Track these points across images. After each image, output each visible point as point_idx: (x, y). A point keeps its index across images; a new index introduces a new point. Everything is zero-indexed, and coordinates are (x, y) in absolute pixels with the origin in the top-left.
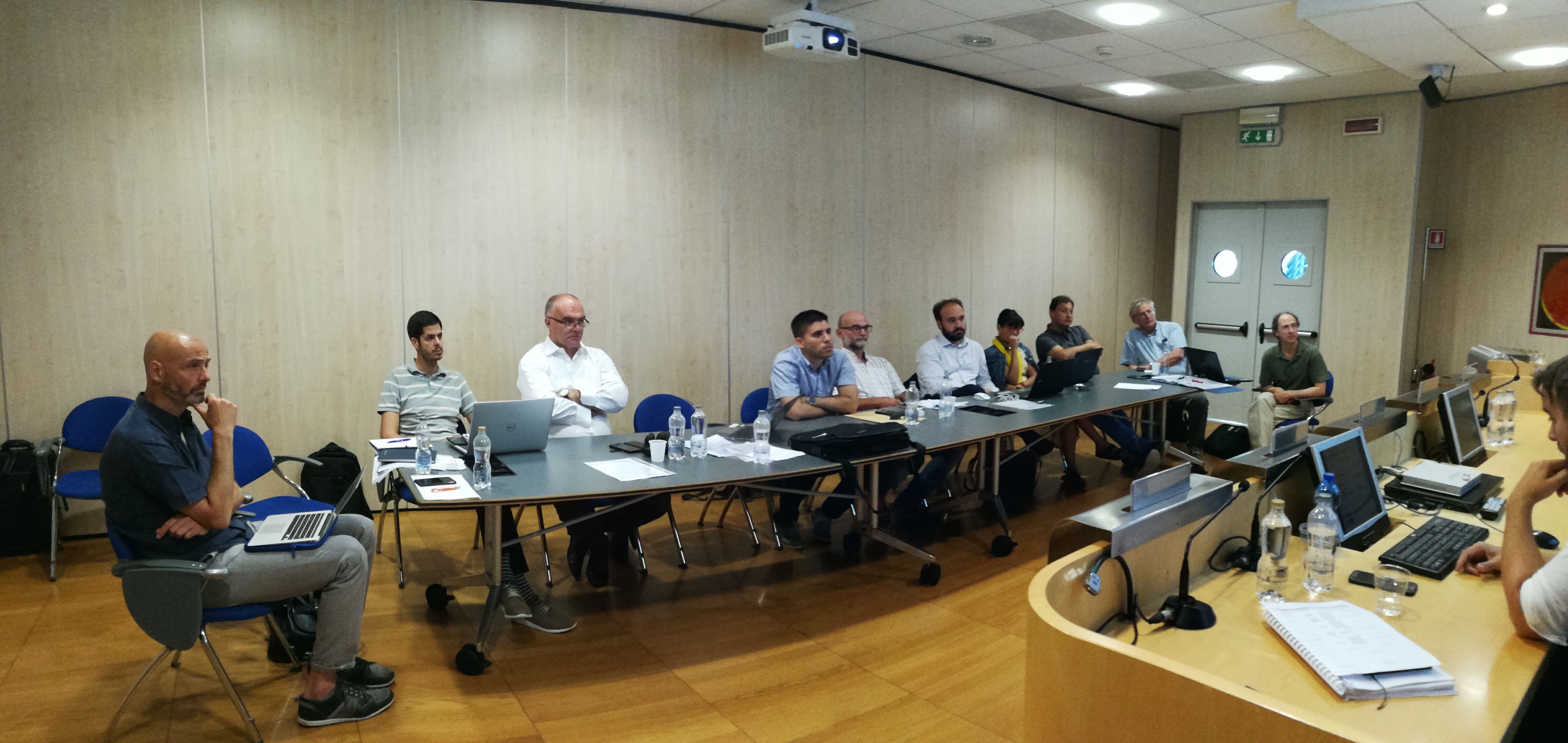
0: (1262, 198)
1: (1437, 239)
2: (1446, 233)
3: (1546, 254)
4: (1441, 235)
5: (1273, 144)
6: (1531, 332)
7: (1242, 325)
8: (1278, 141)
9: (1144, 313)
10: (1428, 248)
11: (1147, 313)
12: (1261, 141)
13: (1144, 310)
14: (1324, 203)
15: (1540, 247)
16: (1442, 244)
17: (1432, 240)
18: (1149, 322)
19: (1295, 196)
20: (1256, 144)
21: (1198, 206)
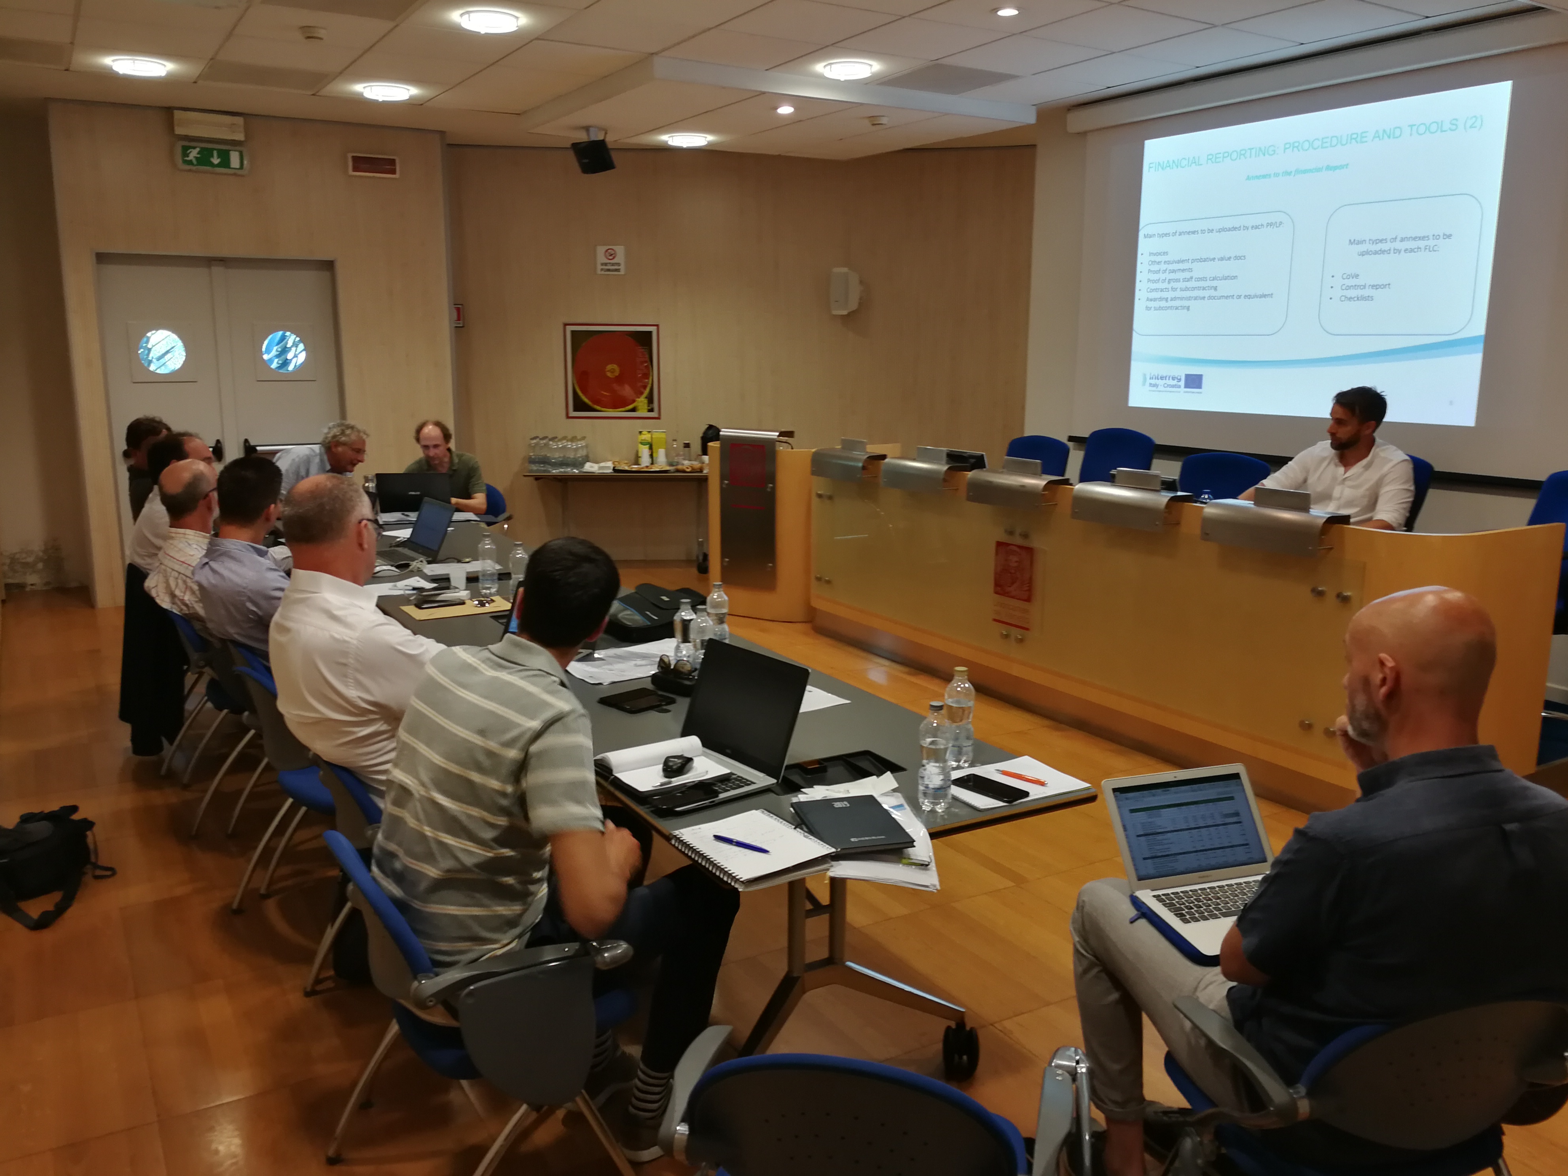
0: (222, 253)
2: (462, 308)
3: (573, 333)
5: (240, 172)
6: (568, 417)
8: (249, 170)
12: (218, 165)
14: (329, 266)
15: (566, 325)
16: (461, 322)
20: (210, 169)
21: (105, 258)
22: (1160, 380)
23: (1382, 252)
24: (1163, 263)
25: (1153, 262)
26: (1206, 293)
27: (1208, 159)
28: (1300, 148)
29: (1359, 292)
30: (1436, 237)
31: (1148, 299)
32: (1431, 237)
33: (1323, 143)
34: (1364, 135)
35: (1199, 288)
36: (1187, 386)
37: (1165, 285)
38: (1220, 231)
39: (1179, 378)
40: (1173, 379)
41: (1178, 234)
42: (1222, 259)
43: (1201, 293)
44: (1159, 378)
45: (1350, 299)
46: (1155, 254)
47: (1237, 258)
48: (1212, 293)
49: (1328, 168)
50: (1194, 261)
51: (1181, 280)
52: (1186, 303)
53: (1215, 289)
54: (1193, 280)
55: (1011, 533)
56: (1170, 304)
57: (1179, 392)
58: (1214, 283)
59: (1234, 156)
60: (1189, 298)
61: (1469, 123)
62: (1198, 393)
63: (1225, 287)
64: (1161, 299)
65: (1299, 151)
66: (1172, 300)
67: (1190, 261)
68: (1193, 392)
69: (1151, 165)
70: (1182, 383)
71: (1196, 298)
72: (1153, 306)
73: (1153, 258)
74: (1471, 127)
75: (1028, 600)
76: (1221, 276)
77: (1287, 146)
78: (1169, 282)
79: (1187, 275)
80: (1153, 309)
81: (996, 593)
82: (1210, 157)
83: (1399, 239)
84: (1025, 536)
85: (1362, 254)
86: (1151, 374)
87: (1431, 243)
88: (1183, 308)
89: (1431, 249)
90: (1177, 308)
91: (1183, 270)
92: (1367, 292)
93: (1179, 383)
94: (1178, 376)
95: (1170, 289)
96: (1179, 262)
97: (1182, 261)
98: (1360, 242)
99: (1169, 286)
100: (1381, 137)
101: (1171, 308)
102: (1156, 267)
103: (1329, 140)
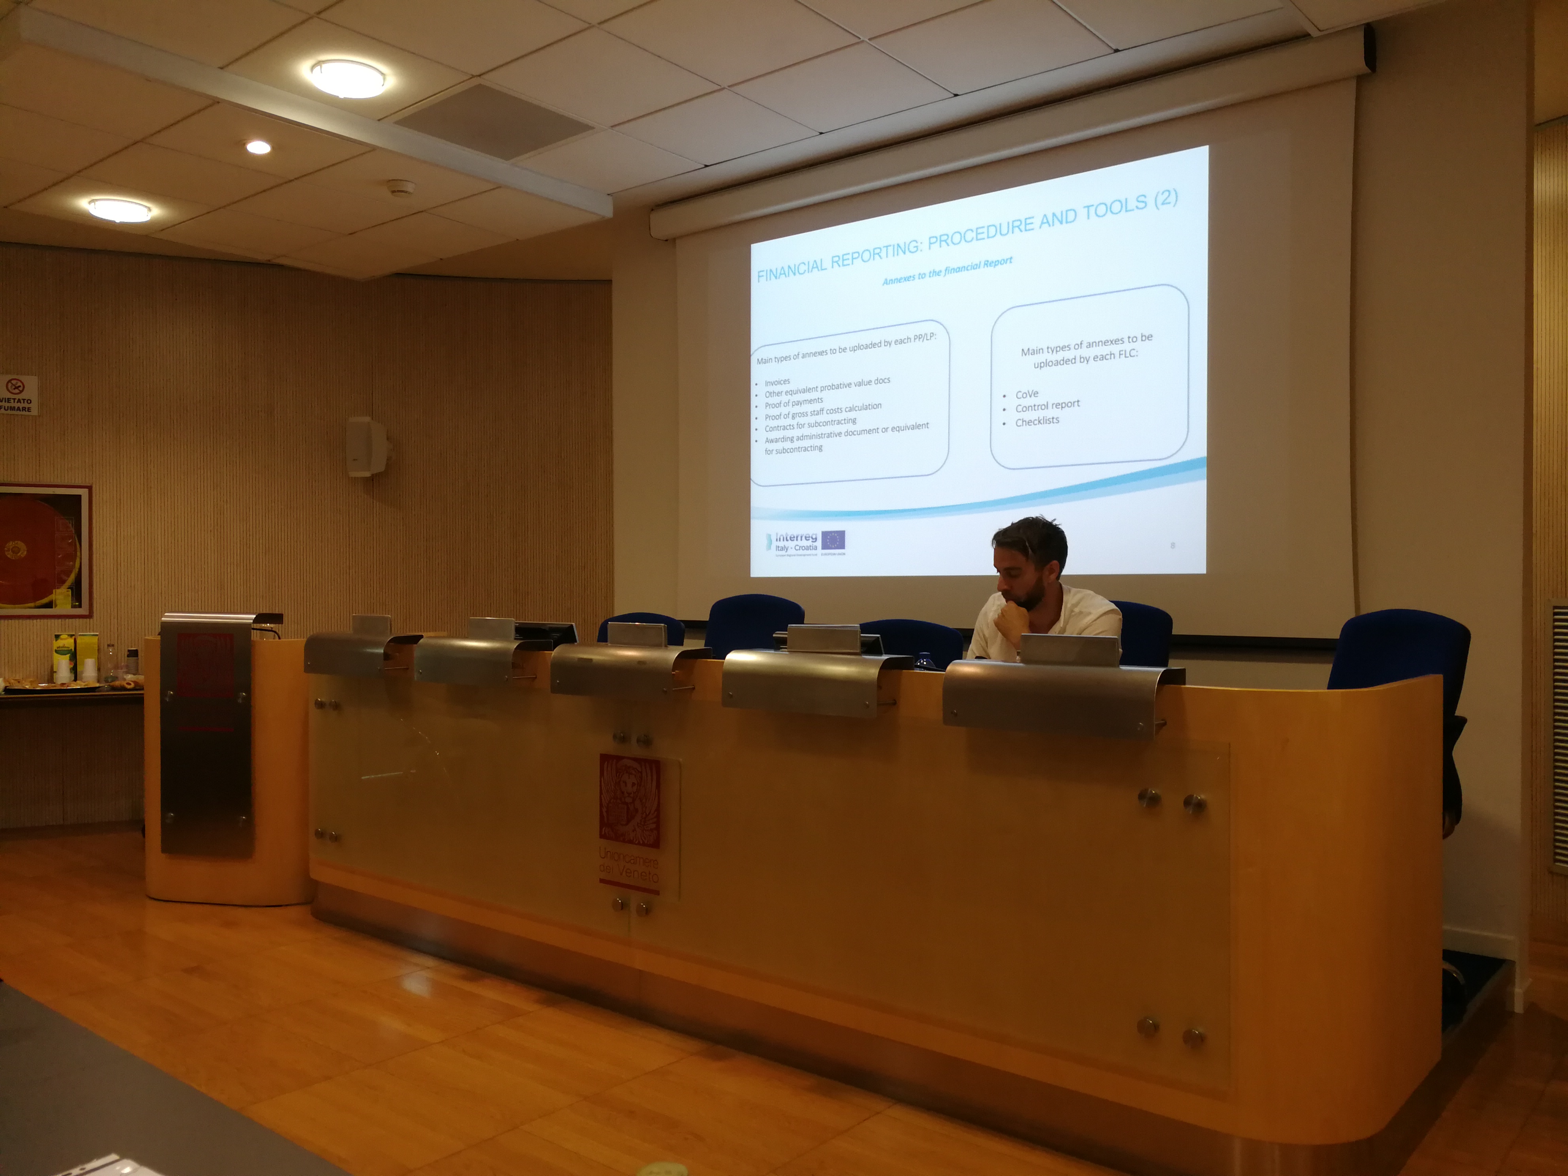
22: (790, 541)
23: (1066, 361)
24: (783, 394)
25: (771, 394)
26: (842, 428)
27: (833, 262)
28: (949, 241)
29: (1041, 414)
30: (1132, 339)
31: (767, 441)
32: (1126, 340)
33: (977, 234)
34: (1028, 221)
35: (832, 422)
36: (825, 547)
37: (789, 421)
38: (854, 349)
39: (814, 537)
40: (807, 538)
41: (800, 356)
42: (860, 384)
43: (837, 428)
44: (788, 538)
45: (1029, 423)
46: (772, 384)
47: (879, 381)
48: (850, 427)
49: (987, 264)
50: (823, 389)
51: (809, 414)
52: (817, 442)
53: (854, 421)
54: (825, 412)
55: (623, 739)
56: (797, 444)
57: (816, 555)
58: (852, 415)
59: (866, 256)
60: (820, 436)
61: (1161, 199)
62: (839, 554)
63: (865, 420)
64: (784, 439)
65: (948, 245)
66: (798, 439)
67: (819, 389)
68: (835, 554)
69: (761, 274)
70: (819, 543)
71: (829, 435)
72: (775, 449)
73: (771, 388)
74: (1163, 204)
75: (656, 844)
76: (860, 405)
77: (933, 240)
78: (793, 418)
79: (817, 407)
80: (774, 452)
81: (602, 836)
82: (836, 259)
83: (1085, 345)
84: (646, 742)
85: (1040, 366)
86: (777, 534)
87: (1127, 346)
88: (813, 448)
89: (1128, 355)
90: (806, 449)
91: (810, 401)
92: (1051, 413)
93: (815, 544)
94: (813, 534)
95: (795, 426)
96: (804, 391)
97: (809, 390)
98: (1034, 352)
99: (794, 422)
100: (1051, 223)
101: (799, 449)
102: (775, 400)
103: (985, 230)
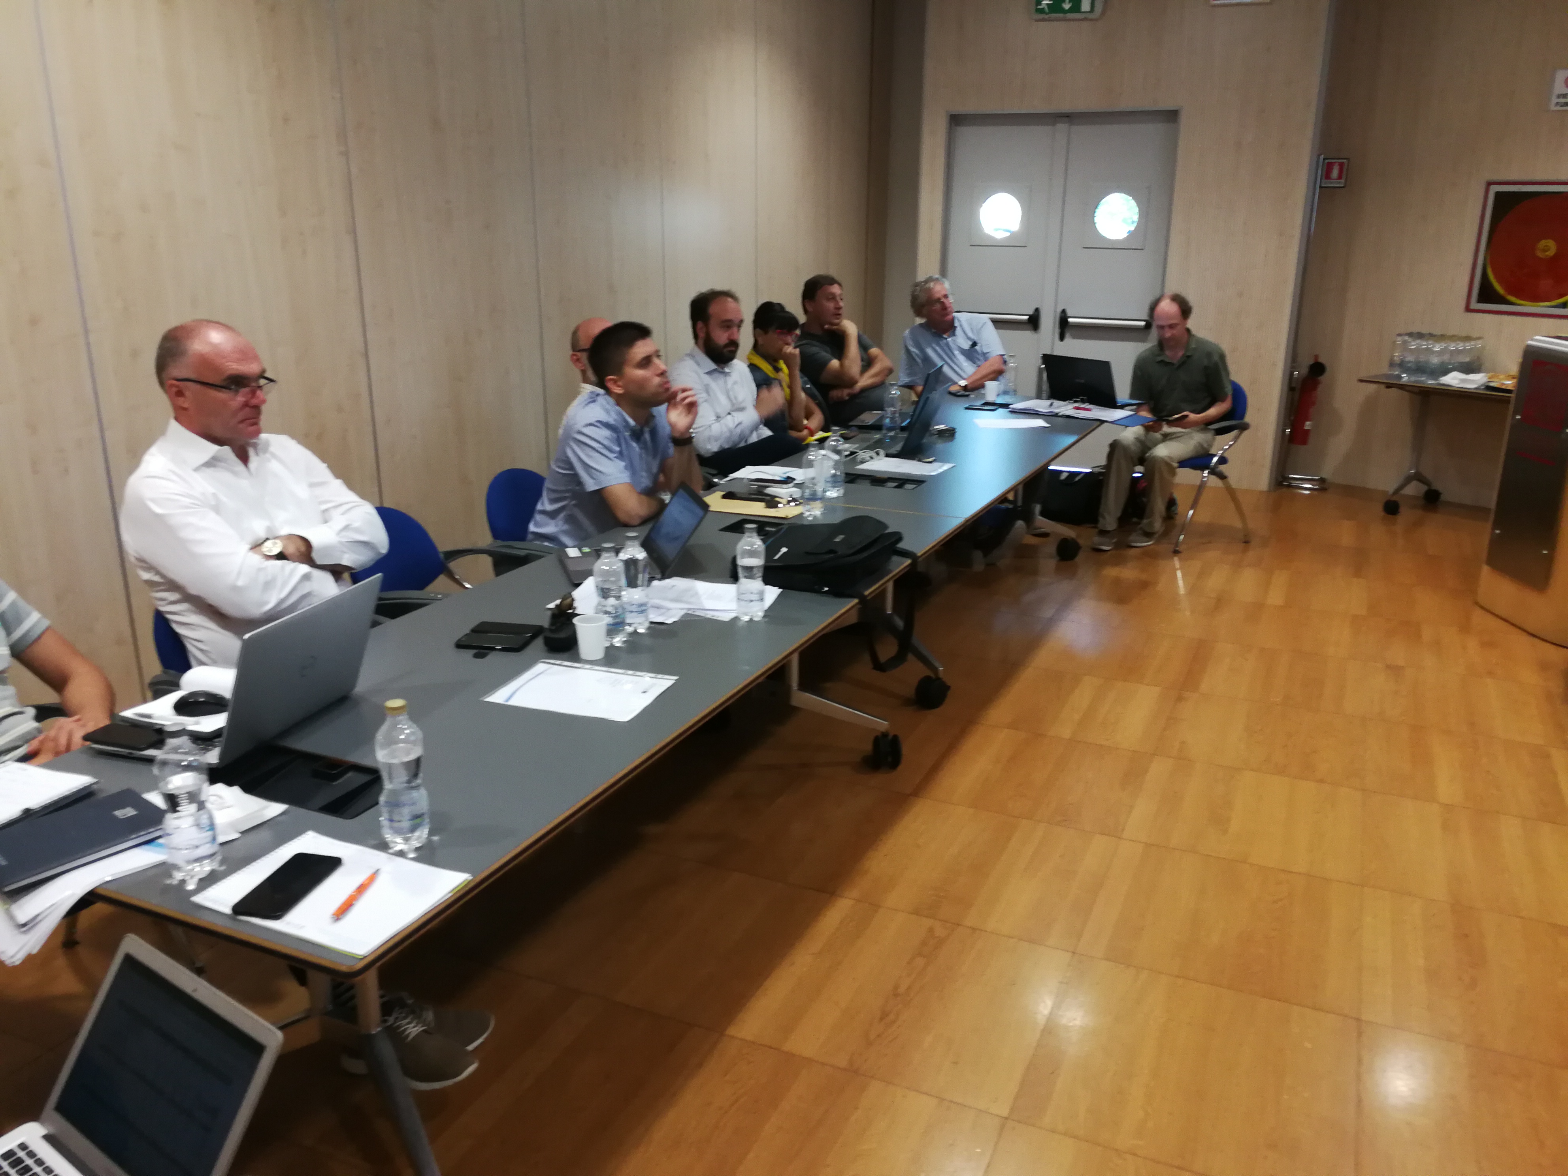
0: (1066, 108)
1: (1335, 173)
2: (1348, 163)
3: (1498, 195)
4: (1341, 165)
5: (1091, 16)
6: (1468, 309)
7: (1031, 312)
8: (1100, 10)
9: (938, 300)
10: (1321, 187)
11: (943, 300)
12: (1071, 10)
13: (938, 295)
14: (1172, 116)
15: (1489, 184)
16: (1343, 181)
17: (1327, 175)
18: (947, 314)
19: (1125, 104)
20: (1061, 15)
21: (956, 120)
